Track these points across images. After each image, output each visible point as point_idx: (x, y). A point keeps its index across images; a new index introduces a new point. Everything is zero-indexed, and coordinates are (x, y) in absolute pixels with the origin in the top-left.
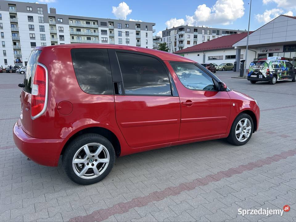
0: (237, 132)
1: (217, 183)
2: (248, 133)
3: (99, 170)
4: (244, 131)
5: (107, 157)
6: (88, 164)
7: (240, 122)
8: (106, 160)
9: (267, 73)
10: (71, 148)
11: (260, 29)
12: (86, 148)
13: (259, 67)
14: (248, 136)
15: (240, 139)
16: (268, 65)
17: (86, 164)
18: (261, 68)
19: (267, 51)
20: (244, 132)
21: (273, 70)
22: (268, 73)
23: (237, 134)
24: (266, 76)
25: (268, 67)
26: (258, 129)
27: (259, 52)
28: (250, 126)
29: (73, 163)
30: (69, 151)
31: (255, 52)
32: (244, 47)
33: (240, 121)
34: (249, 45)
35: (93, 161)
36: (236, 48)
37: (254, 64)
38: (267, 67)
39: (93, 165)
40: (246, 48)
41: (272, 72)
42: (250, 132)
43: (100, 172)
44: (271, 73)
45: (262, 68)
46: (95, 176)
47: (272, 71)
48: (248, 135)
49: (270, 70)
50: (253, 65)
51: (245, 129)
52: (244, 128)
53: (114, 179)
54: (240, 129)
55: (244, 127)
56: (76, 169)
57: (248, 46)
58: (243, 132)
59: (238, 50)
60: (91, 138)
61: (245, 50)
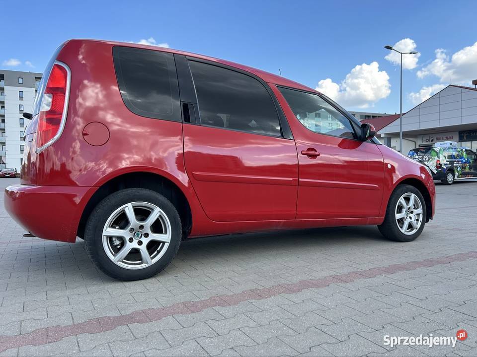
0: (398, 216)
1: (369, 280)
2: (418, 220)
3: (151, 256)
4: (411, 215)
5: (166, 233)
6: (131, 240)
7: (403, 199)
8: (165, 238)
9: (437, 167)
10: (102, 207)
11: (419, 107)
12: (129, 209)
13: (423, 158)
14: (419, 226)
15: (404, 230)
16: (437, 153)
17: (127, 239)
18: (426, 159)
19: (432, 141)
20: (410, 218)
21: (447, 161)
22: (439, 166)
23: (398, 220)
24: (435, 172)
25: (438, 157)
26: (434, 216)
27: (420, 142)
28: (420, 209)
29: (104, 234)
30: (99, 211)
31: (414, 143)
32: (396, 135)
33: (402, 197)
34: (403, 130)
35: (141, 237)
36: (382, 136)
37: (415, 154)
38: (436, 157)
39: (140, 243)
40: (399, 137)
41: (445, 165)
42: (421, 218)
43: (152, 258)
44: (444, 167)
45: (428, 159)
46: (144, 264)
47: (446, 163)
48: (417, 223)
49: (442, 162)
50: (413, 155)
51: (412, 212)
52: (410, 210)
53: (179, 275)
54: (404, 210)
55: (409, 208)
56: (108, 246)
57: (403, 132)
58: (408, 218)
59: (386, 139)
60: (138, 193)
61: (398, 140)
